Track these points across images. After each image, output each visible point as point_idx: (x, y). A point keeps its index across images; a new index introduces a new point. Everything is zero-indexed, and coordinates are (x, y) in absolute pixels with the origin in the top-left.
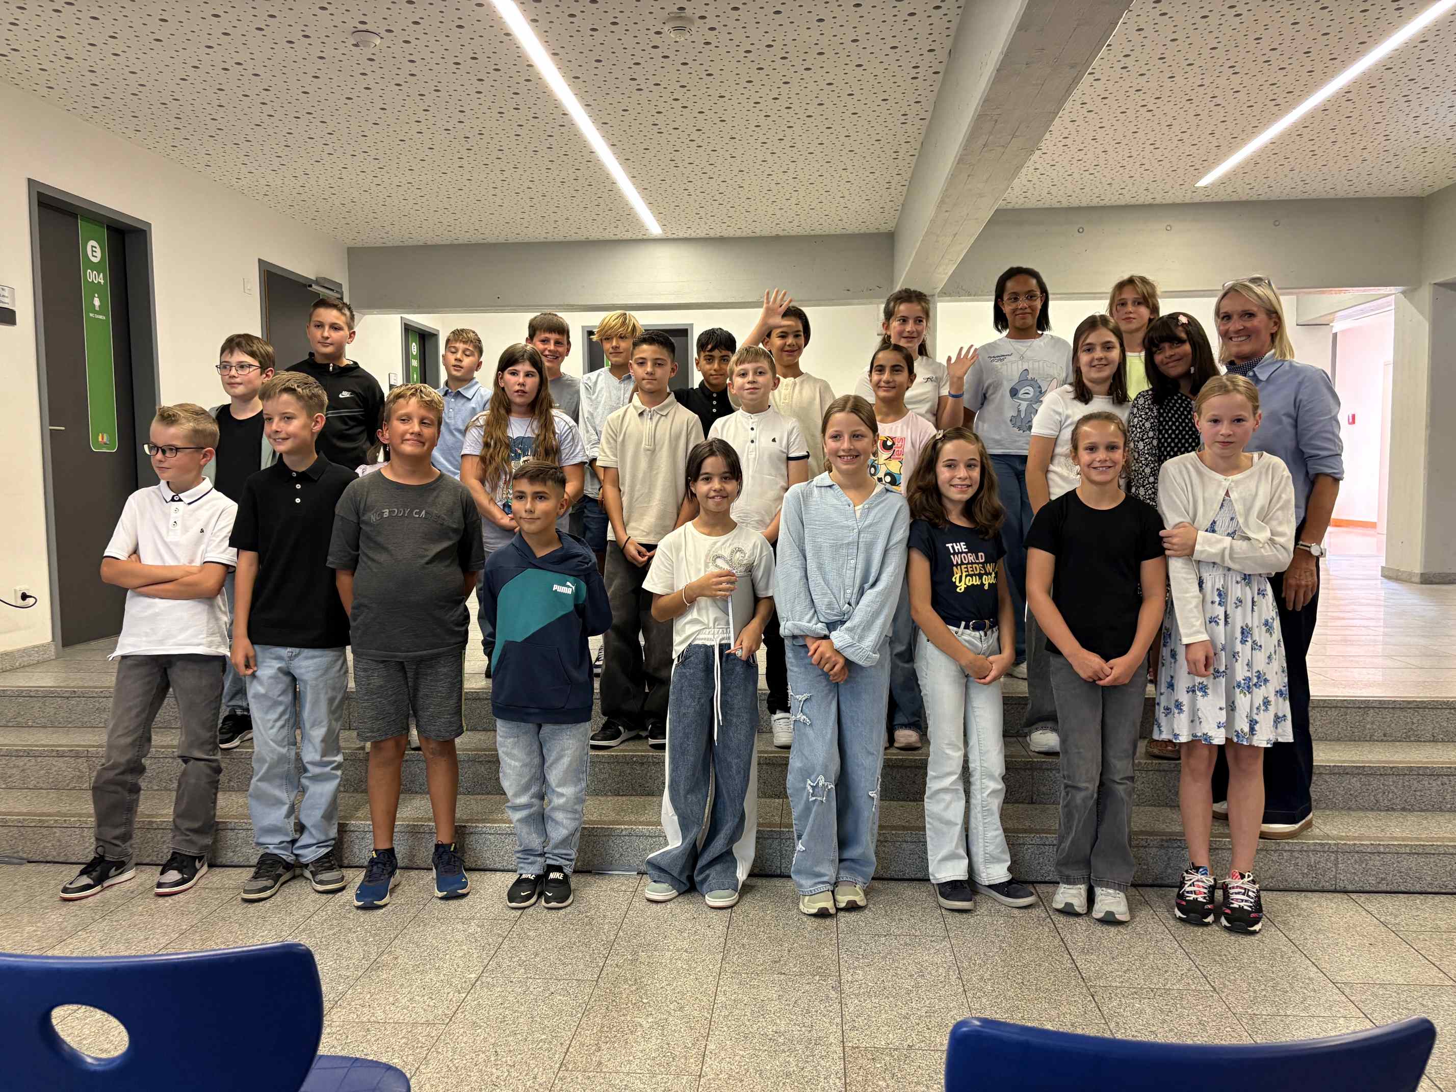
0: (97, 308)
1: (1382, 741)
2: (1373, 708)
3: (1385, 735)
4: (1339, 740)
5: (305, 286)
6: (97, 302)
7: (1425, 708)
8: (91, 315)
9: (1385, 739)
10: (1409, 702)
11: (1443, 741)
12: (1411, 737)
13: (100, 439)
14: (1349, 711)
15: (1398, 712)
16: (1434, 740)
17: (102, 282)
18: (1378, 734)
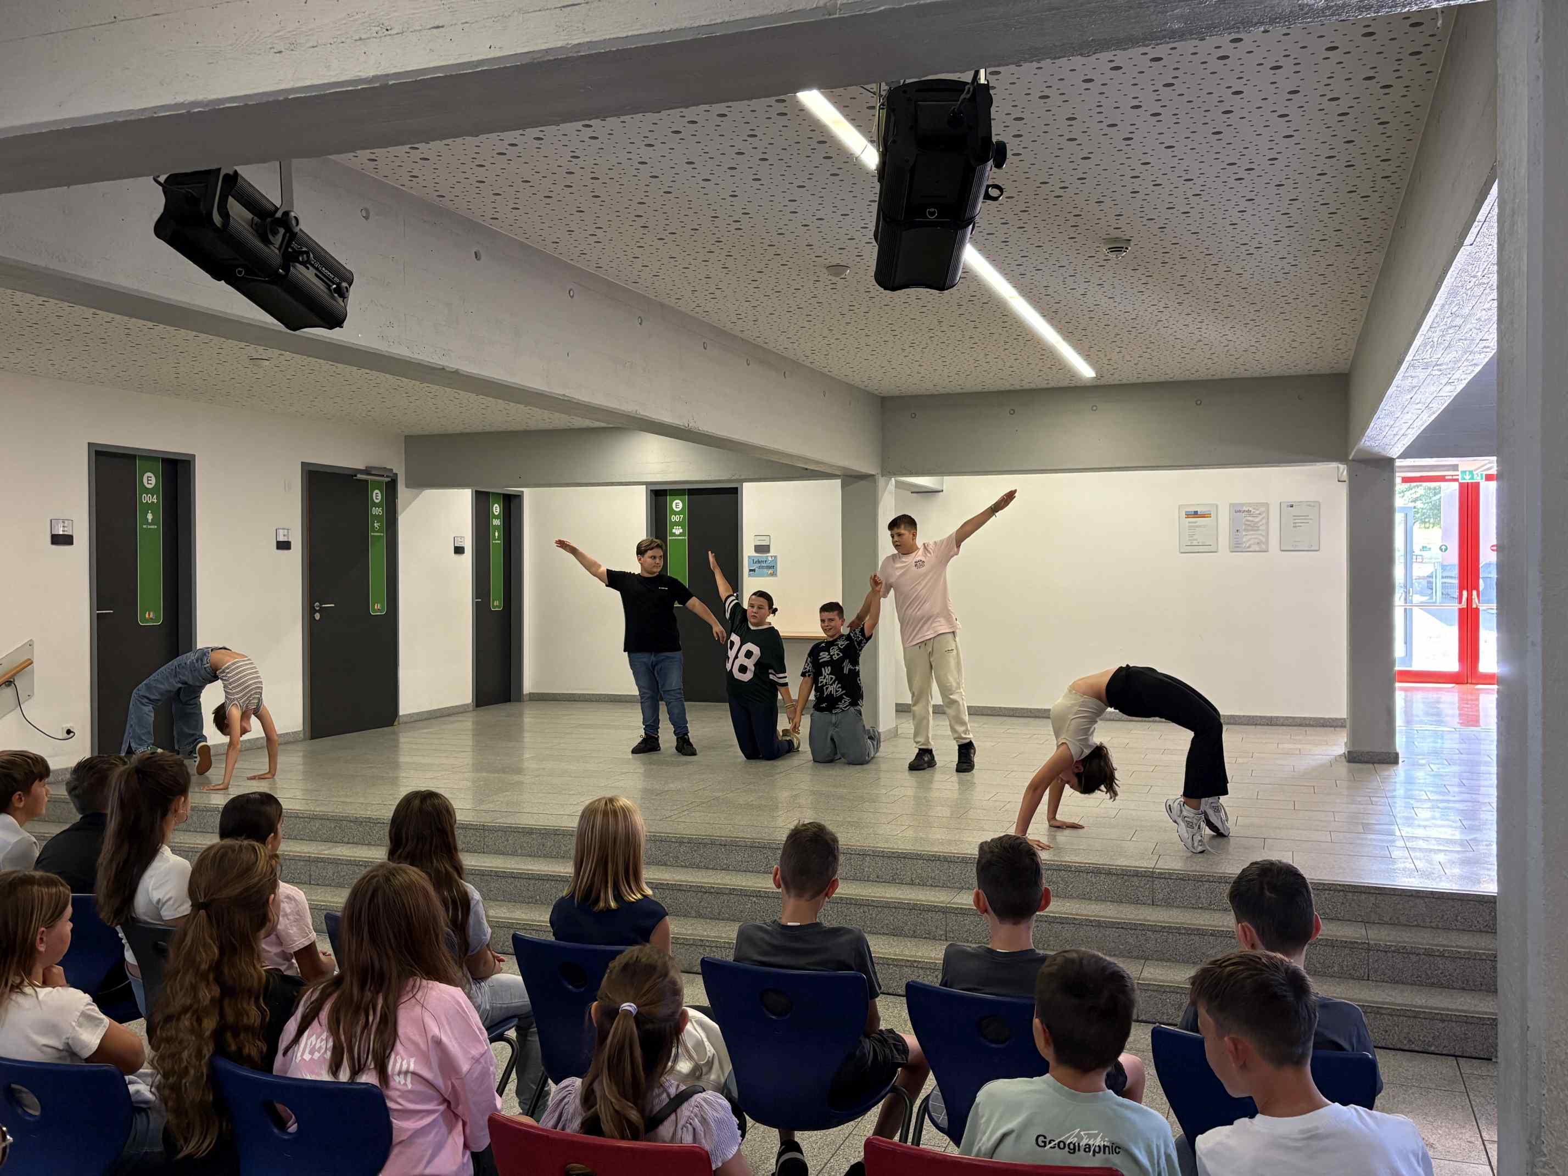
0: (150, 521)
1: (876, 881)
2: (869, 855)
3: (878, 877)
4: (846, 879)
5: (352, 476)
6: (150, 517)
7: (904, 858)
8: (144, 526)
9: (878, 880)
10: (893, 853)
11: (919, 884)
12: (895, 880)
13: (147, 616)
14: (853, 856)
15: (886, 859)
16: (912, 883)
17: (155, 501)
18: (872, 877)
